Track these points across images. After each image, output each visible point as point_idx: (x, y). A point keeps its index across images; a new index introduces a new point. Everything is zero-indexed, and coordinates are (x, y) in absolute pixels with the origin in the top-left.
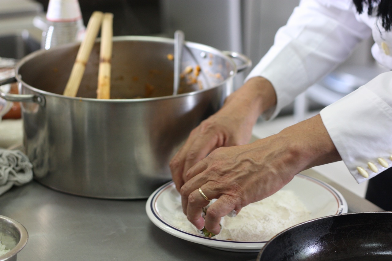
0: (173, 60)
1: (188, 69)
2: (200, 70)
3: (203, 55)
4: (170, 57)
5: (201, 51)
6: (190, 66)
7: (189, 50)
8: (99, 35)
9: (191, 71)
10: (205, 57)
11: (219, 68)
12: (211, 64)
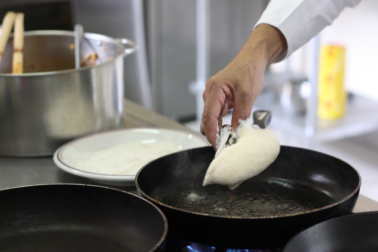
0: (74, 49)
1: (87, 56)
2: (97, 57)
3: (99, 43)
4: (72, 47)
5: (97, 40)
6: (88, 53)
7: (87, 40)
8: (13, 31)
9: (90, 58)
10: (101, 45)
11: (112, 52)
12: (106, 50)
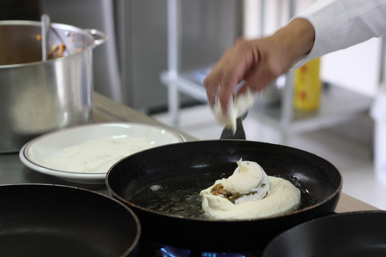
0: (41, 40)
1: (54, 47)
2: (64, 48)
3: (67, 33)
4: (38, 37)
5: (65, 31)
6: (56, 44)
7: (54, 31)
9: (57, 49)
10: (69, 35)
11: (81, 43)
12: (74, 41)
